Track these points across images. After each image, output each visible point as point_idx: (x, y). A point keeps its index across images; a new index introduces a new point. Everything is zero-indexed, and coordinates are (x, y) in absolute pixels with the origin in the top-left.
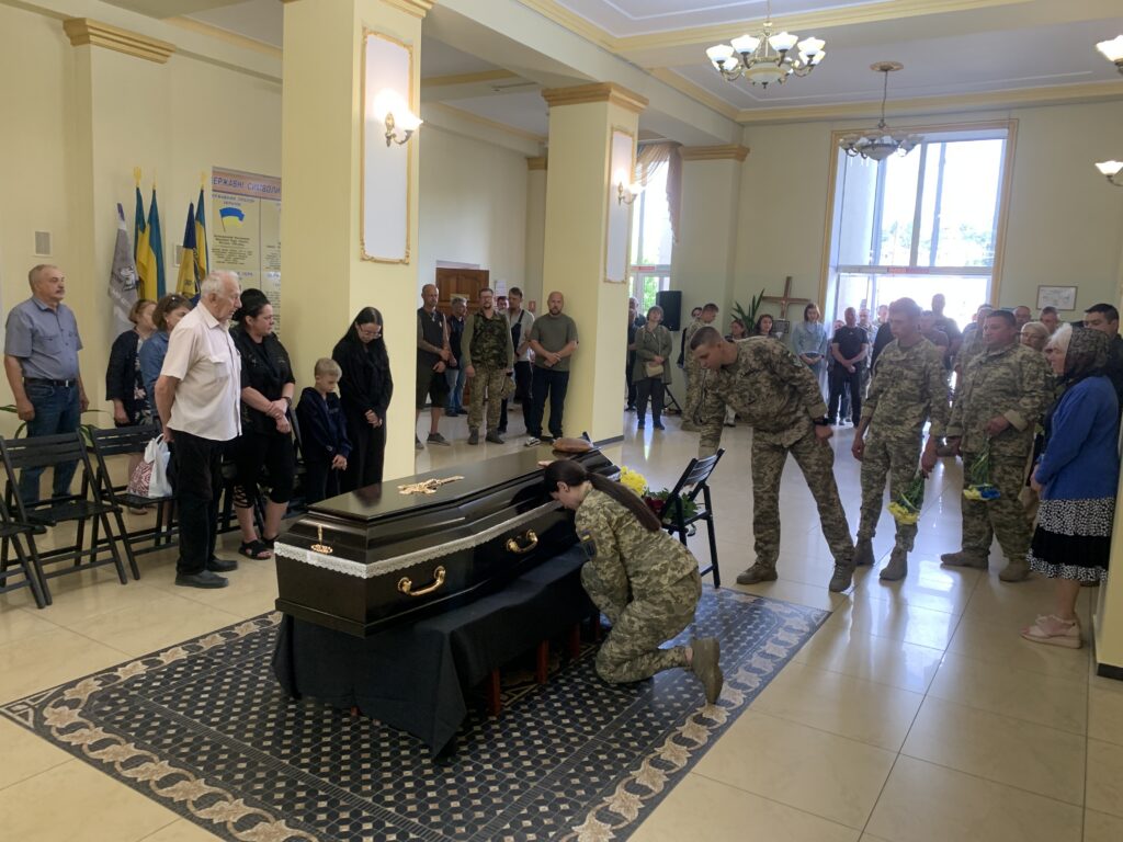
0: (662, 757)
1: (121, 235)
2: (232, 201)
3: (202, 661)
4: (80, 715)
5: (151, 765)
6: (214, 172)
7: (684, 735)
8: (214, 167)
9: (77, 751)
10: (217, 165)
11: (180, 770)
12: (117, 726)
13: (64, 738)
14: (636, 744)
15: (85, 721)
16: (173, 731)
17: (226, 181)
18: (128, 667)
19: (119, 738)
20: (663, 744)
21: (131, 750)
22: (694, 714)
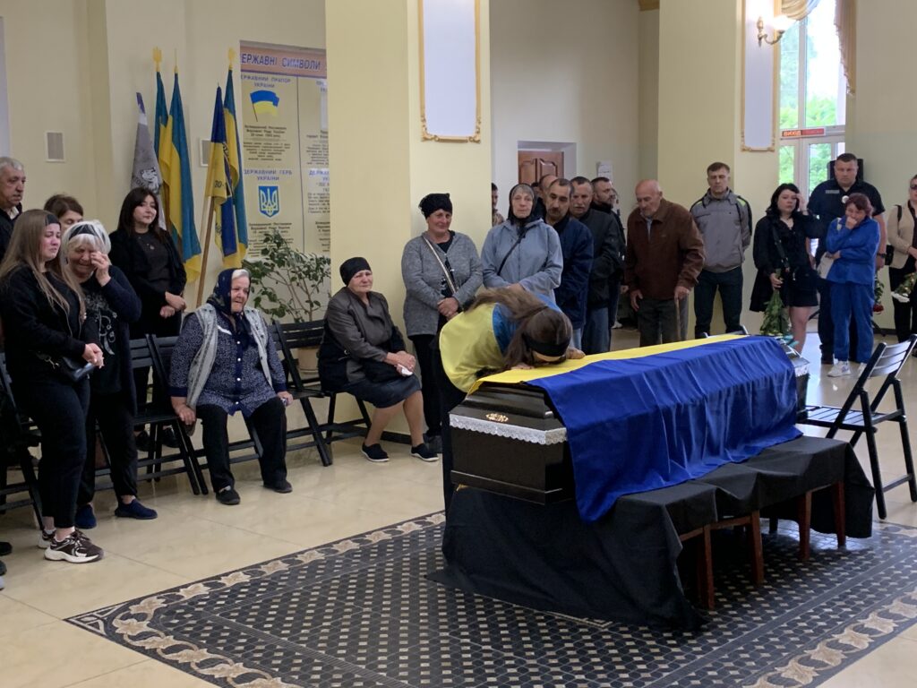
0: (783, 675)
1: (141, 130)
2: (264, 82)
3: (267, 584)
4: (148, 625)
5: (226, 666)
6: (242, 47)
7: (812, 658)
8: (241, 42)
9: (152, 653)
10: (245, 39)
11: (256, 671)
12: (187, 635)
13: (137, 643)
14: (753, 664)
15: (155, 631)
16: (244, 641)
17: (256, 56)
18: (189, 588)
19: (191, 645)
20: (787, 664)
21: (205, 654)
22: (829, 640)
